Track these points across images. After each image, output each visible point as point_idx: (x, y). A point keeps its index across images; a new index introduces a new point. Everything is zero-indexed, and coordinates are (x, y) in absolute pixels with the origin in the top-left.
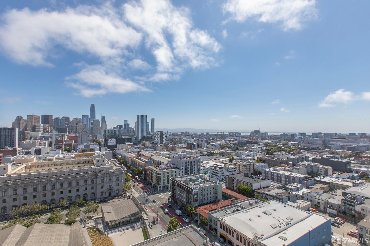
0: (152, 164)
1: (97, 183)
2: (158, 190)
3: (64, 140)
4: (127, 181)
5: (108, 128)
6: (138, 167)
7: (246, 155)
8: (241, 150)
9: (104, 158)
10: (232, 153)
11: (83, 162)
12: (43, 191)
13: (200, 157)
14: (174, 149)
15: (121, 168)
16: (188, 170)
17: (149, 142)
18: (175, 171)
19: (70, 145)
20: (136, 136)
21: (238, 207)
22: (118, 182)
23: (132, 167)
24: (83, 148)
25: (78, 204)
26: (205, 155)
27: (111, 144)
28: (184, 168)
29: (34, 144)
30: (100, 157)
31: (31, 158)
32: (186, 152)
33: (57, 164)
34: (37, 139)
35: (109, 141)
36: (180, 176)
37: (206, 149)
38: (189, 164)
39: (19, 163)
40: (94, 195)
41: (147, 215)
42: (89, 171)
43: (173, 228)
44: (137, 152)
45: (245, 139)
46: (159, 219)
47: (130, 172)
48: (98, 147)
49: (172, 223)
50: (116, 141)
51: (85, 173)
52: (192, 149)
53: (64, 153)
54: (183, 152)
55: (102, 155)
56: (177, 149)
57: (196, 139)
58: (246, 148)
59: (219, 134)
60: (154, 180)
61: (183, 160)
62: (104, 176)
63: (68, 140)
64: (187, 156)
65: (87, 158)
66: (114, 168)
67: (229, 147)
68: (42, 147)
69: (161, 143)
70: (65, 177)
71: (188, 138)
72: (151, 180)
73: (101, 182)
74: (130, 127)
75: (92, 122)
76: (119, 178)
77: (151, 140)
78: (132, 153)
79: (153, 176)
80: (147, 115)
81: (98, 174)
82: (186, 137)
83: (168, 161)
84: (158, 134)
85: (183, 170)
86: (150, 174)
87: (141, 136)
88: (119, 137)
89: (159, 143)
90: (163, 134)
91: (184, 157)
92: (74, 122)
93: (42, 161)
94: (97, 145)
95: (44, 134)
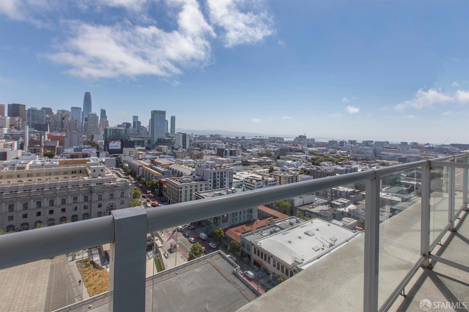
0: (171, 175)
1: (93, 200)
4: (136, 198)
5: (109, 126)
6: (151, 178)
7: (289, 165)
8: (283, 159)
9: (103, 166)
10: (273, 162)
11: (73, 172)
12: (9, 212)
13: (233, 167)
14: (200, 157)
15: (127, 180)
16: (217, 183)
17: (167, 146)
18: (201, 185)
20: (150, 138)
21: (276, 228)
22: (123, 198)
23: (143, 179)
24: (73, 152)
26: (239, 165)
27: (114, 148)
28: (212, 180)
30: (98, 165)
32: (216, 160)
33: (32, 174)
35: (111, 144)
36: (206, 190)
37: (240, 158)
38: (218, 175)
40: (88, 217)
41: (162, 241)
42: (81, 183)
43: (195, 256)
44: (150, 159)
45: (289, 146)
46: (178, 246)
47: (140, 185)
48: (94, 151)
49: (194, 249)
50: (121, 144)
51: (74, 186)
52: (224, 157)
53: (43, 159)
54: (211, 161)
55: (100, 162)
56: (205, 157)
57: (228, 144)
58: (289, 157)
59: (258, 139)
60: (172, 196)
61: (211, 170)
62: (102, 190)
63: (50, 140)
64: (216, 165)
65: (78, 167)
66: (117, 180)
67: (269, 155)
68: (7, 150)
69: (183, 148)
70: (44, 192)
71: (218, 142)
72: (168, 196)
73: (99, 199)
74: (142, 126)
75: (86, 116)
76: (125, 193)
77: (171, 144)
78: (144, 161)
79: (171, 191)
80: (165, 111)
81: (94, 187)
82: (216, 141)
83: (191, 171)
84: (179, 137)
85: (211, 183)
86: (167, 188)
87: (156, 139)
88: (125, 138)
89: (181, 148)
90: (187, 137)
91: (213, 167)
92: (60, 116)
93: (8, 169)
94: (93, 149)
95: (12, 131)
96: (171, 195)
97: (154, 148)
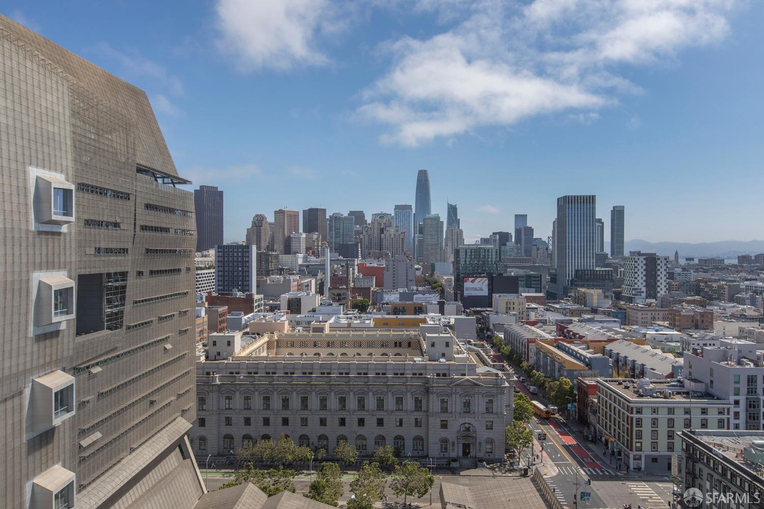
0: (611, 370)
1: (431, 410)
2: (632, 466)
3: (351, 275)
4: (521, 419)
5: (465, 243)
6: (557, 373)
9: (449, 335)
11: (396, 343)
12: (302, 409)
14: (703, 322)
15: (500, 373)
17: (600, 291)
18: (703, 409)
19: (365, 291)
20: (556, 270)
22: (491, 416)
24: (398, 301)
25: (381, 462)
27: (474, 293)
28: (742, 399)
29: (286, 287)
30: (440, 333)
31: (279, 321)
33: (333, 343)
34: (294, 272)
35: (468, 284)
36: (723, 427)
39: (256, 334)
40: (423, 446)
42: (408, 370)
44: (557, 323)
47: (532, 388)
48: (435, 298)
50: (489, 285)
51: (397, 374)
53: (350, 314)
54: (739, 338)
55: (444, 326)
56: (718, 324)
60: (615, 430)
61: (738, 367)
62: (448, 390)
63: (361, 276)
65: (406, 333)
66: (478, 370)
68: (302, 294)
69: (649, 296)
70: (350, 380)
72: (602, 427)
73: (442, 408)
74: (536, 239)
75: (421, 223)
76: (494, 404)
77: (611, 284)
78: (541, 327)
79: (610, 415)
80: (593, 196)
81: (433, 382)
82: (759, 276)
83: (673, 366)
84: (636, 264)
85: (739, 407)
86: (601, 405)
87: (572, 271)
88: (497, 270)
89: (641, 295)
90: (659, 265)
91: (745, 358)
92: (376, 226)
93: (301, 331)
94: (434, 295)
95: (309, 260)
96: (610, 426)
97: (565, 293)
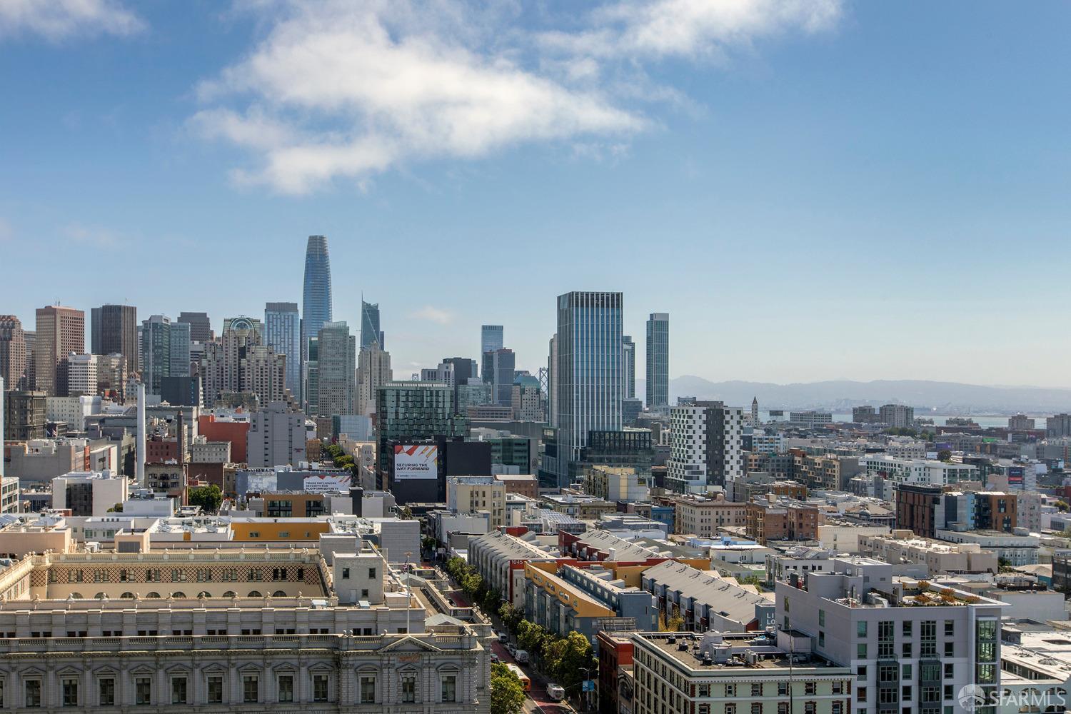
0: (653, 617)
1: (344, 700)
3: (186, 439)
5: (394, 378)
6: (562, 625)
9: (374, 555)
11: (276, 571)
12: (101, 705)
13: (998, 598)
15: (467, 625)
16: (903, 683)
17: (631, 471)
18: (809, 684)
19: (212, 471)
20: (555, 431)
22: (452, 707)
23: (530, 626)
24: (275, 489)
26: (1041, 588)
27: (411, 474)
28: (870, 664)
29: (62, 461)
30: (357, 551)
31: (53, 531)
32: (891, 554)
33: (158, 572)
34: (76, 431)
35: (401, 458)
37: (1044, 543)
38: (907, 640)
42: (302, 622)
44: (559, 530)
47: (520, 652)
48: (342, 485)
50: (439, 459)
51: (281, 632)
52: (938, 533)
53: (188, 515)
54: (863, 554)
55: (365, 537)
56: (826, 532)
57: (965, 461)
61: (864, 607)
62: (375, 660)
63: (204, 440)
64: (895, 580)
65: (292, 552)
66: (428, 622)
68: (94, 475)
69: (712, 480)
70: (194, 644)
71: (903, 451)
73: (364, 695)
74: (520, 372)
75: (313, 339)
76: (458, 684)
77: (649, 458)
78: (532, 538)
79: (656, 700)
80: (618, 295)
81: (348, 645)
82: (886, 444)
83: (757, 606)
84: (691, 422)
85: (865, 679)
86: (639, 683)
87: (583, 433)
88: (453, 430)
89: (698, 478)
90: (727, 422)
91: (874, 590)
92: (231, 342)
93: (96, 549)
94: (340, 478)
95: (103, 408)
97: (572, 477)
